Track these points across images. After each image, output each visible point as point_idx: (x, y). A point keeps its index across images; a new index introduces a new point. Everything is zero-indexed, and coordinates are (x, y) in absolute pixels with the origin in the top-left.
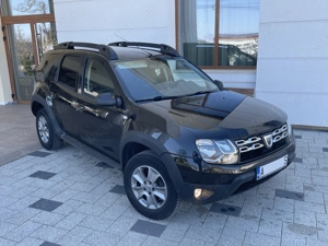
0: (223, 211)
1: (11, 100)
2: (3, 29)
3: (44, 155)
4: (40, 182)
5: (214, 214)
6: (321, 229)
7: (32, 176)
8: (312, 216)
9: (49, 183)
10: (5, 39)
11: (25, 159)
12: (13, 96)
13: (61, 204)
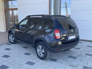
0: (52, 60)
1: (6, 31)
2: (5, 12)
3: (9, 44)
4: (7, 51)
5: (49, 61)
6: (78, 66)
7: (5, 49)
8: (77, 63)
9: (9, 51)
10: (5, 14)
11: (4, 45)
12: (6, 30)
13: (10, 56)
